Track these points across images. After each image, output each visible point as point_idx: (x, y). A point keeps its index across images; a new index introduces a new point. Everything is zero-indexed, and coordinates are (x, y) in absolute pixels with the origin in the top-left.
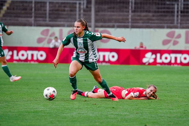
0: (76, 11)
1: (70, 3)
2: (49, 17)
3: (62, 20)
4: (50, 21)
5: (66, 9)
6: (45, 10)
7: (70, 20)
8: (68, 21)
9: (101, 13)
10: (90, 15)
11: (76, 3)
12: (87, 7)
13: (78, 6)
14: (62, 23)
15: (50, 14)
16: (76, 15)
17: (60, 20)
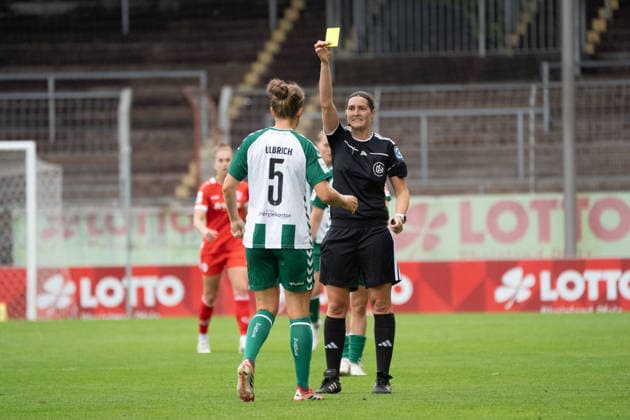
0: (514, 141)
1: (494, 117)
2: (431, 166)
3: (472, 172)
4: (432, 177)
5: (487, 137)
6: (418, 144)
7: (496, 170)
8: (490, 176)
9: (595, 145)
10: (560, 153)
11: (514, 117)
12: (551, 127)
13: (520, 124)
14: (471, 182)
15: (431, 155)
16: (515, 153)
17: (463, 172)
